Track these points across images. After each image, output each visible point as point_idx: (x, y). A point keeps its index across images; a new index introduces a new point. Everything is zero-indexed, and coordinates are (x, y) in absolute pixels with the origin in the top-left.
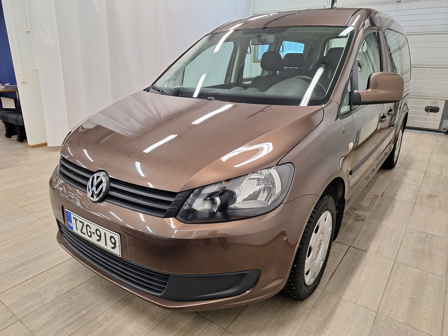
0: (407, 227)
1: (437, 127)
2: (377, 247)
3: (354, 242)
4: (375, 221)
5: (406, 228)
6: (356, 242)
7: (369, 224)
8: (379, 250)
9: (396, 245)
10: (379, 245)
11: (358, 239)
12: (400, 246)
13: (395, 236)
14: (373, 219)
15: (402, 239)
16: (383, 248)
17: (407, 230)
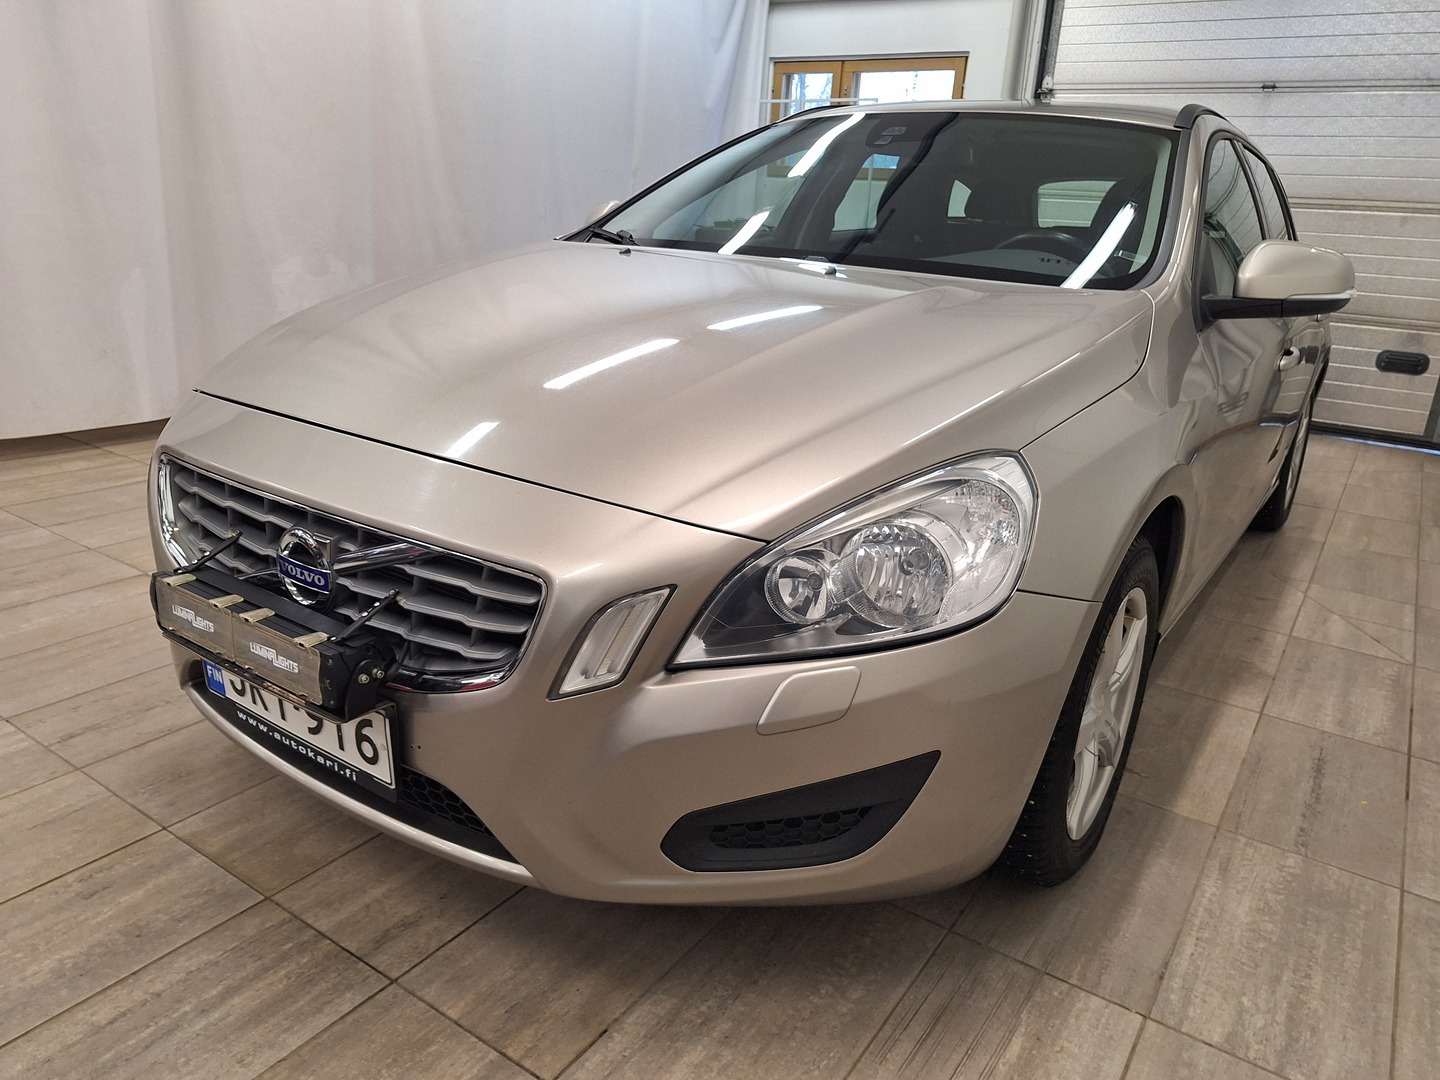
0: (1403, 891)
1: (1418, 429)
2: (1280, 1018)
3: (1163, 987)
4: (1250, 851)
5: (1398, 891)
6: (1176, 983)
7: (1224, 870)
8: (1297, 1040)
9: (1374, 1008)
10: (1291, 1005)
11: (1182, 964)
12: (1395, 1016)
13: (1359, 946)
14: (1243, 840)
15: (1398, 965)
16: (1314, 1031)
17: (1405, 906)
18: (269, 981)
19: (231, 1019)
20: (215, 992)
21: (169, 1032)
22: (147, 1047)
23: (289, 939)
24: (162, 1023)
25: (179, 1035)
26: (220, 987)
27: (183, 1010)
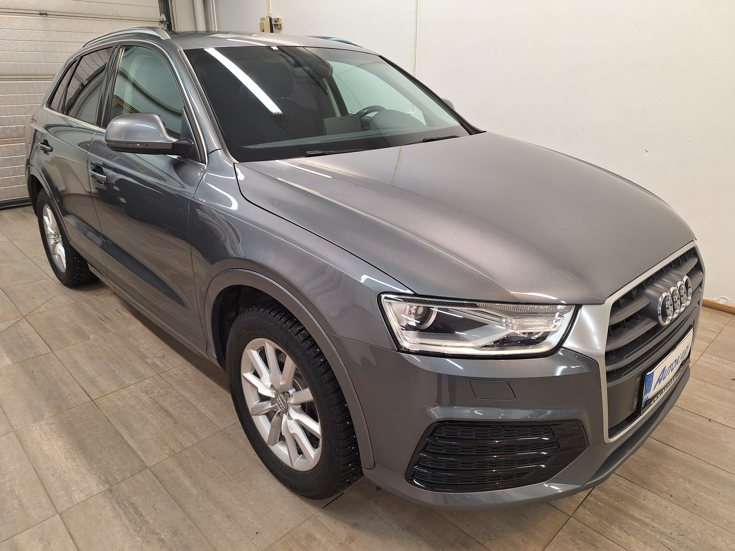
18: (623, 507)
19: (647, 515)
20: (636, 523)
21: (663, 534)
22: (673, 539)
23: (595, 504)
24: (658, 537)
25: (662, 529)
26: (632, 522)
27: (650, 532)
